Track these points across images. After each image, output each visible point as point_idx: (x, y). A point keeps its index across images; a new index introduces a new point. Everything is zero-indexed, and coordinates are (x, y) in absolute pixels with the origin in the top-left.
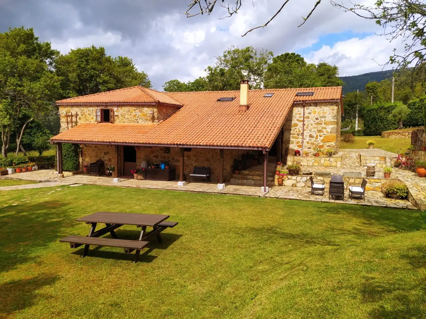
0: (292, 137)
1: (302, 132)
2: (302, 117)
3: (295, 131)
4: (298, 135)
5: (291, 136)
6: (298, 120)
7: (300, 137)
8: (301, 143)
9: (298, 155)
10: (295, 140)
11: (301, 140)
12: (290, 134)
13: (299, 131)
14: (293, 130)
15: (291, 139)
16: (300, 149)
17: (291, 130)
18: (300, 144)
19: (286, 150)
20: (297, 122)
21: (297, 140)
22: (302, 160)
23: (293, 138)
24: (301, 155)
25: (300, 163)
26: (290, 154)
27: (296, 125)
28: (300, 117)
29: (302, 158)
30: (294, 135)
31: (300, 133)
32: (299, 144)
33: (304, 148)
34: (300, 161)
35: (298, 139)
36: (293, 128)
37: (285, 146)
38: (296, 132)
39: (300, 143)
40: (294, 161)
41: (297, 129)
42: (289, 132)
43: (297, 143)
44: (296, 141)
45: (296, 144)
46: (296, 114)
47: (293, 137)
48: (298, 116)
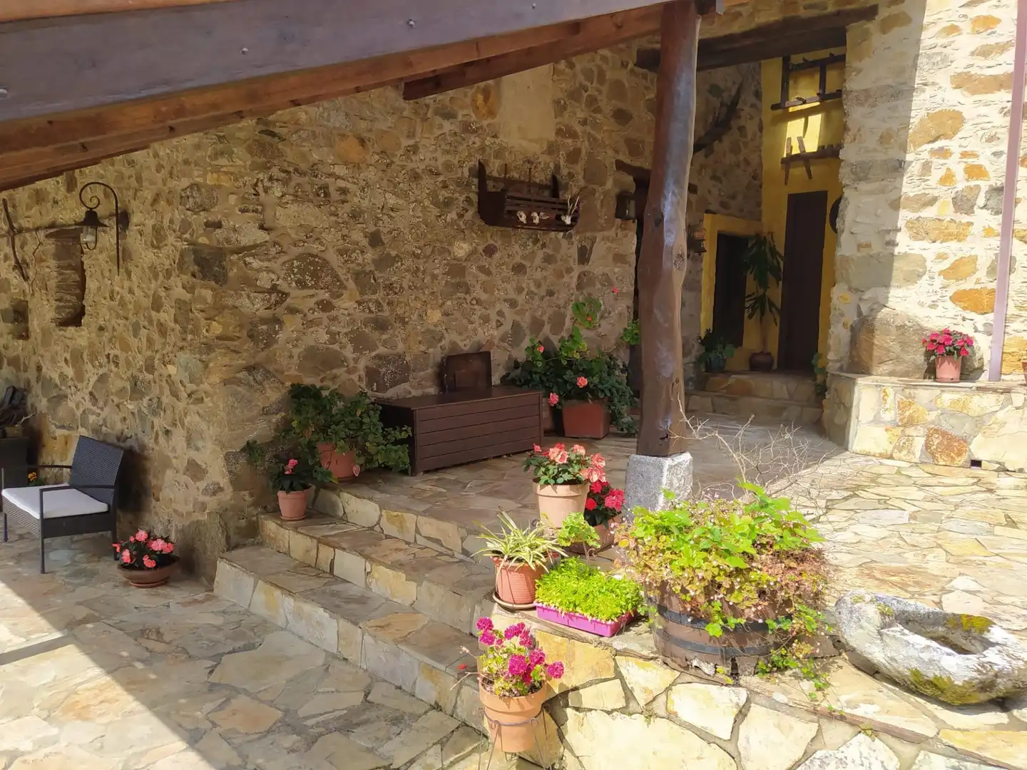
0: (911, 225)
1: (1001, 182)
2: (1002, 48)
3: (936, 175)
4: (963, 204)
5: (905, 215)
6: (964, 81)
7: (984, 219)
8: (992, 270)
9: (948, 370)
10: (938, 247)
11: (983, 249)
12: (896, 205)
13: (975, 172)
14: (914, 169)
15: (904, 243)
16: (980, 320)
17: (899, 167)
18: (980, 279)
19: (854, 330)
20: (953, 98)
21: (954, 249)
22: (979, 422)
23: (916, 236)
24: (984, 380)
25: (965, 441)
26: (885, 368)
27: (949, 123)
28: (984, 52)
29: (988, 402)
30: (929, 213)
31: (984, 185)
32: (968, 285)
33: (1012, 310)
34: (967, 428)
35: (960, 237)
36: (915, 157)
37: (851, 298)
38: (948, 179)
39: (982, 274)
40: (910, 422)
41: (956, 157)
42: (883, 191)
43: (956, 270)
44: (941, 257)
45: (939, 281)
46: (953, 29)
47: (918, 231)
48: (967, 42)
